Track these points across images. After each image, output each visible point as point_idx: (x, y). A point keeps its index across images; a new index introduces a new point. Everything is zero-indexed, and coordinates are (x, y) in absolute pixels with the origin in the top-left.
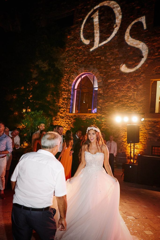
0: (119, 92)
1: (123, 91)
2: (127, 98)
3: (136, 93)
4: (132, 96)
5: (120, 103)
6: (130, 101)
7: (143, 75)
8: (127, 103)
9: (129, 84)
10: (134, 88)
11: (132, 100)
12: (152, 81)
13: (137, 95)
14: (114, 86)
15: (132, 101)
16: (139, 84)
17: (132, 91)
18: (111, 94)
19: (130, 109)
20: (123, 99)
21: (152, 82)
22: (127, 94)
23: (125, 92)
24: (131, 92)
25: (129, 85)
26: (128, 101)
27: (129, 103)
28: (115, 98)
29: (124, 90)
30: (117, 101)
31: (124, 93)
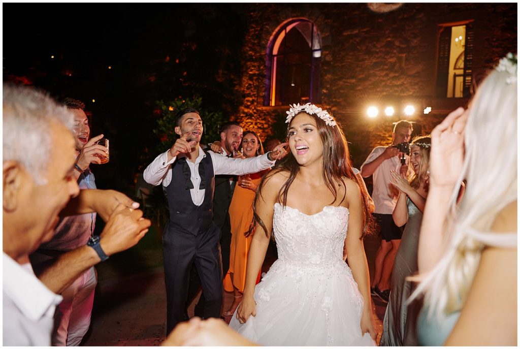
0: (367, 57)
1: (377, 53)
2: (386, 67)
3: (404, 55)
4: (395, 63)
5: (370, 80)
6: (392, 75)
7: (420, 16)
8: (385, 79)
9: (388, 37)
10: (402, 46)
11: (396, 72)
12: (441, 27)
13: (406, 60)
14: (355, 43)
15: (397, 75)
16: (412, 36)
17: (395, 51)
18: (349, 60)
19: (391, 91)
20: (376, 71)
21: (442, 30)
22: (386, 59)
23: (380, 54)
24: (393, 55)
25: (389, 39)
26: (387, 75)
27: (388, 80)
28: (359, 69)
29: (378, 50)
30: (363, 76)
31: (378, 58)
